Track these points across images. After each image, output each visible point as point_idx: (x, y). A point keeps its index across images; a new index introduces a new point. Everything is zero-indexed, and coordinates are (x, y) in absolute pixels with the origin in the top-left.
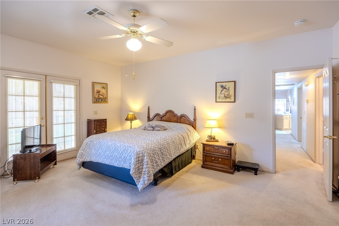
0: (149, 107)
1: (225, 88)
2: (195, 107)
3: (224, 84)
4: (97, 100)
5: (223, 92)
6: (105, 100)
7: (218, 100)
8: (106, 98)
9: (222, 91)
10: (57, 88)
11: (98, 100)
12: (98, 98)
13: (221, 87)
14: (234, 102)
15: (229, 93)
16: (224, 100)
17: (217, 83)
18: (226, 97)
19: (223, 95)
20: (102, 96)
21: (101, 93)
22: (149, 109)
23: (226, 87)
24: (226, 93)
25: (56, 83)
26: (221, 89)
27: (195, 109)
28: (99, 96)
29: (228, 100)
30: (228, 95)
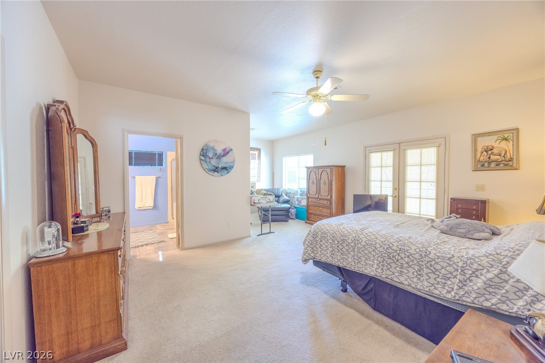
4: (483, 165)
6: (510, 163)
8: (511, 160)
10: (412, 155)
11: (486, 165)
12: (486, 162)
20: (500, 155)
21: (495, 151)
25: (410, 149)
28: (489, 158)
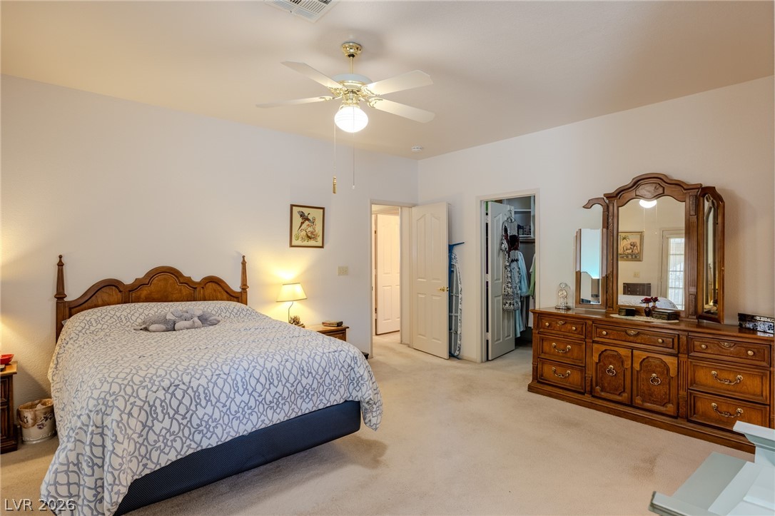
0: (60, 257)
1: (308, 219)
2: (244, 257)
3: (306, 211)
5: (304, 226)
7: (294, 243)
9: (302, 223)
13: (301, 216)
14: (322, 247)
15: (314, 229)
16: (306, 243)
17: (294, 208)
18: (309, 238)
19: (304, 233)
22: (61, 265)
23: (310, 217)
24: (310, 229)
26: (300, 220)
27: (244, 263)
29: (312, 243)
30: (312, 233)
